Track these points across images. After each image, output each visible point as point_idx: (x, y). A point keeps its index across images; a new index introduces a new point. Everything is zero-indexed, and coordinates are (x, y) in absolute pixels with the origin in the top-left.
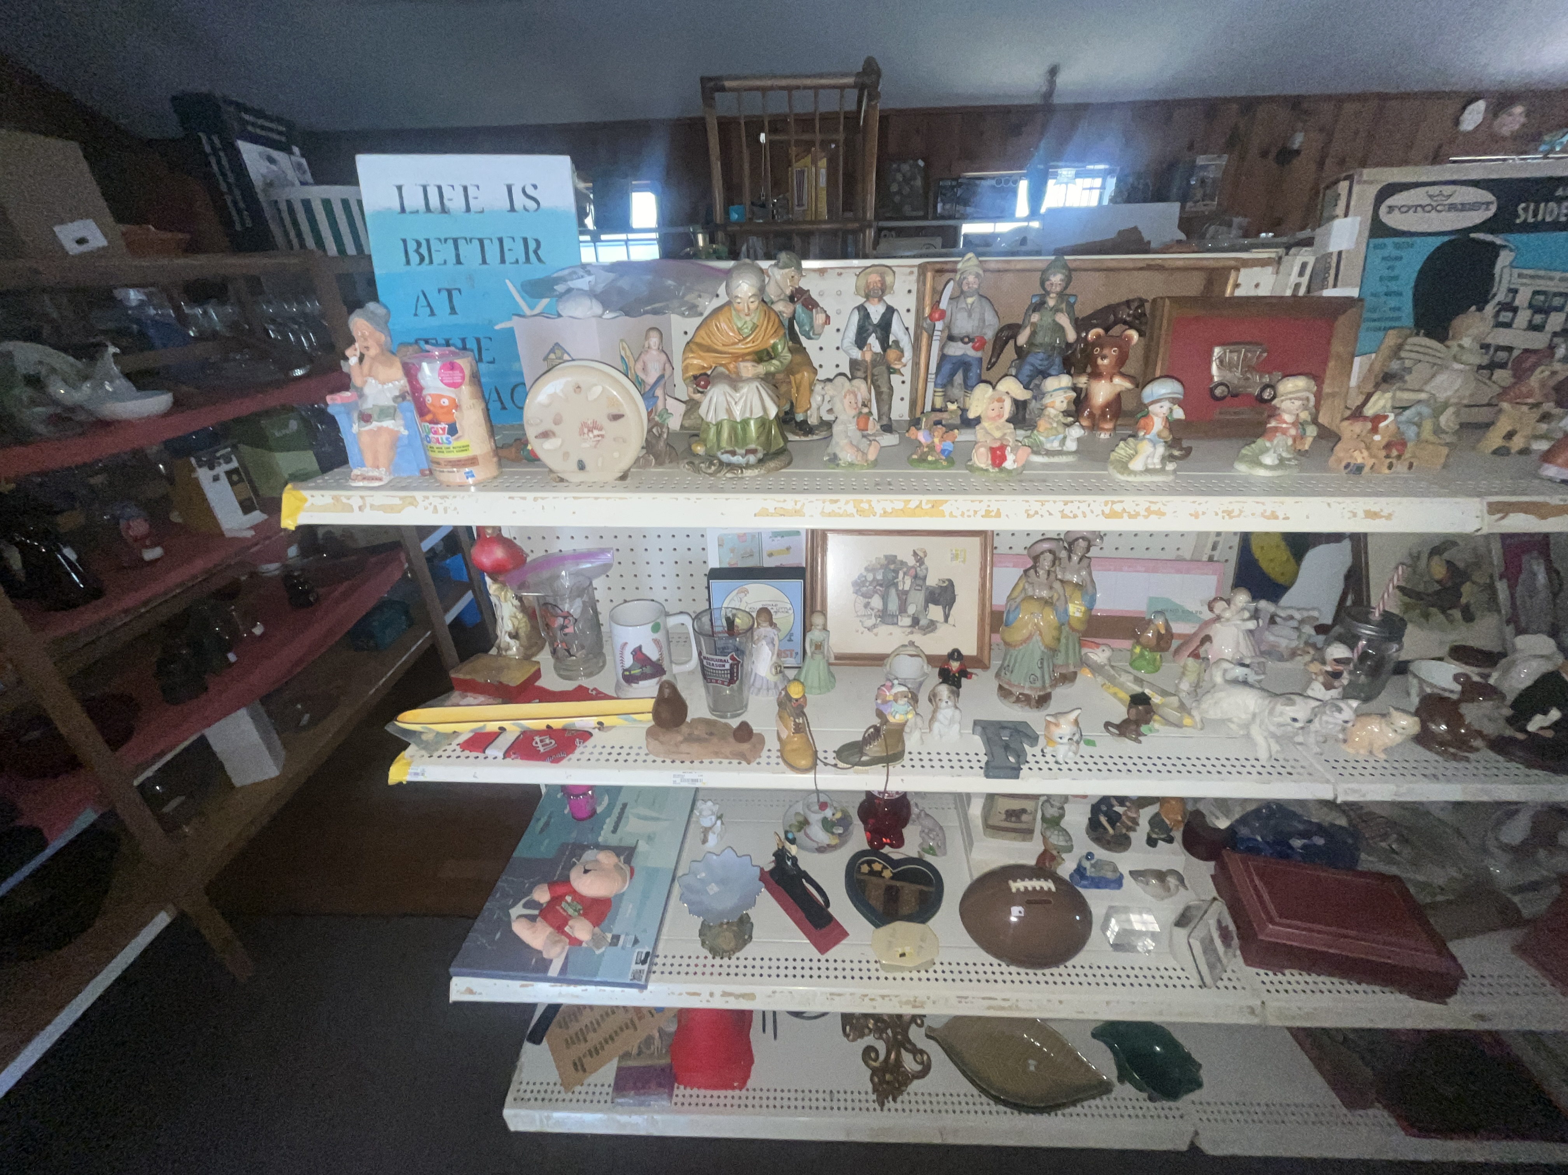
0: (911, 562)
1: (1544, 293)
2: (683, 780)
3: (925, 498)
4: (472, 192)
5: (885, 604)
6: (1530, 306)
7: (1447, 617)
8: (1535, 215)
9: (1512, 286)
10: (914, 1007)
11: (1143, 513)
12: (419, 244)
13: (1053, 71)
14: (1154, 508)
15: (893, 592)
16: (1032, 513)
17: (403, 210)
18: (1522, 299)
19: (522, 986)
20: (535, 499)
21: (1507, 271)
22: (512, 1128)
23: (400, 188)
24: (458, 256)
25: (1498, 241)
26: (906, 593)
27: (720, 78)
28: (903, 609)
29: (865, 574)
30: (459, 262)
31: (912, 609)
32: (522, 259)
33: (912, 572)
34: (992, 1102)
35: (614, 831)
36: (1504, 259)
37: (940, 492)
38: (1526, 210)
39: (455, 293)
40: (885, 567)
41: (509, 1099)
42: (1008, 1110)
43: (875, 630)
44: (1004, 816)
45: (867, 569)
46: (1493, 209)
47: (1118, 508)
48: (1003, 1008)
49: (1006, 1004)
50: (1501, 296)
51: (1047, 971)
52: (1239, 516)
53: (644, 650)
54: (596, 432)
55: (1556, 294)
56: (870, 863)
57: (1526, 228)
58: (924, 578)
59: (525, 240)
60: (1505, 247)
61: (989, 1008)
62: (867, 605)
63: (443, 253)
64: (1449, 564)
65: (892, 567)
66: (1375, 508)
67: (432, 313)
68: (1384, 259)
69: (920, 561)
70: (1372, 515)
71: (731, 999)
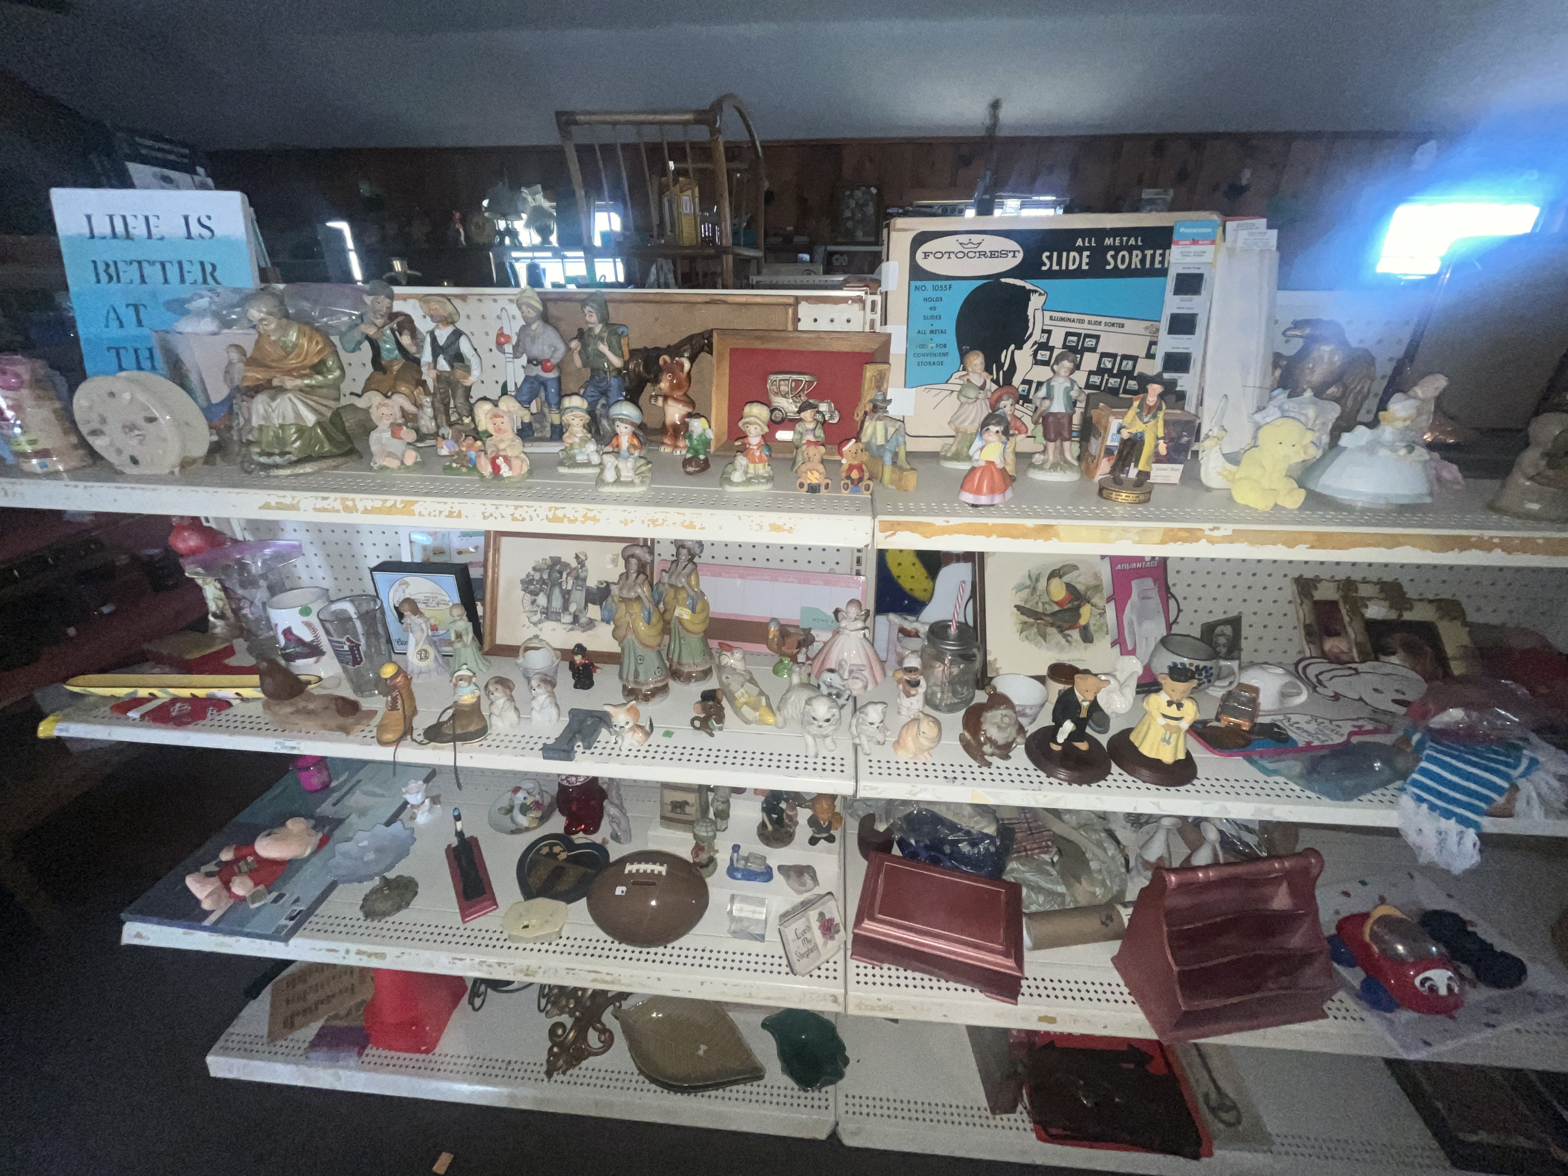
0: (574, 564)
1: (1078, 335)
2: (283, 748)
3: (399, 498)
4: (152, 221)
5: (549, 601)
6: (1065, 346)
7: (1066, 636)
8: (1059, 263)
9: (1045, 328)
10: (527, 975)
11: (580, 519)
12: (107, 265)
13: (995, 105)
14: (590, 514)
15: (557, 592)
16: (487, 514)
17: (92, 236)
18: (1057, 341)
19: (185, 933)
20: (86, 487)
21: (1039, 314)
22: (212, 1074)
23: (89, 218)
24: (142, 276)
25: (1029, 286)
26: (569, 592)
27: (572, 113)
28: (565, 607)
29: (532, 573)
30: (143, 281)
31: (573, 608)
32: (200, 279)
33: (574, 573)
34: (647, 1082)
35: (335, 804)
36: (1035, 302)
37: (416, 494)
38: (1050, 258)
39: (142, 309)
40: (551, 568)
41: (217, 1046)
42: (659, 1089)
43: (540, 626)
44: (670, 808)
45: (534, 569)
46: (1020, 256)
47: (560, 513)
48: (606, 982)
49: (608, 978)
50: (1037, 336)
51: (653, 950)
52: (662, 525)
53: (295, 631)
54: (137, 432)
55: (1087, 336)
56: (551, 846)
57: (1051, 275)
58: (584, 580)
59: (202, 264)
60: (1036, 291)
61: (594, 980)
62: (533, 602)
63: (130, 273)
64: (1070, 587)
65: (558, 567)
66: (780, 522)
67: (121, 325)
68: (925, 300)
69: (582, 564)
70: (775, 528)
71: (364, 957)
